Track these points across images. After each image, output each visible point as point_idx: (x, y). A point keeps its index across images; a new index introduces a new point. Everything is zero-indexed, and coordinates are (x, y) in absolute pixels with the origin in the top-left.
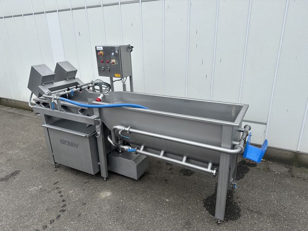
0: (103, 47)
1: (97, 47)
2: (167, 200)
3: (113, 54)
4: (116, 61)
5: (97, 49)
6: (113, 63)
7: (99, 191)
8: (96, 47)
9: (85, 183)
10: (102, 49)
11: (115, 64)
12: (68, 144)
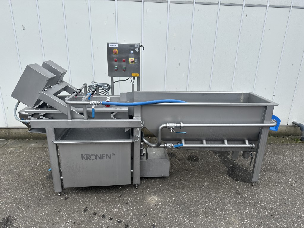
0: (119, 44)
1: (110, 44)
2: (206, 184)
3: (132, 52)
4: (136, 60)
5: (110, 47)
6: (132, 62)
7: (144, 199)
8: (108, 44)
9: (119, 197)
10: (117, 46)
11: (134, 63)
12: (96, 158)
